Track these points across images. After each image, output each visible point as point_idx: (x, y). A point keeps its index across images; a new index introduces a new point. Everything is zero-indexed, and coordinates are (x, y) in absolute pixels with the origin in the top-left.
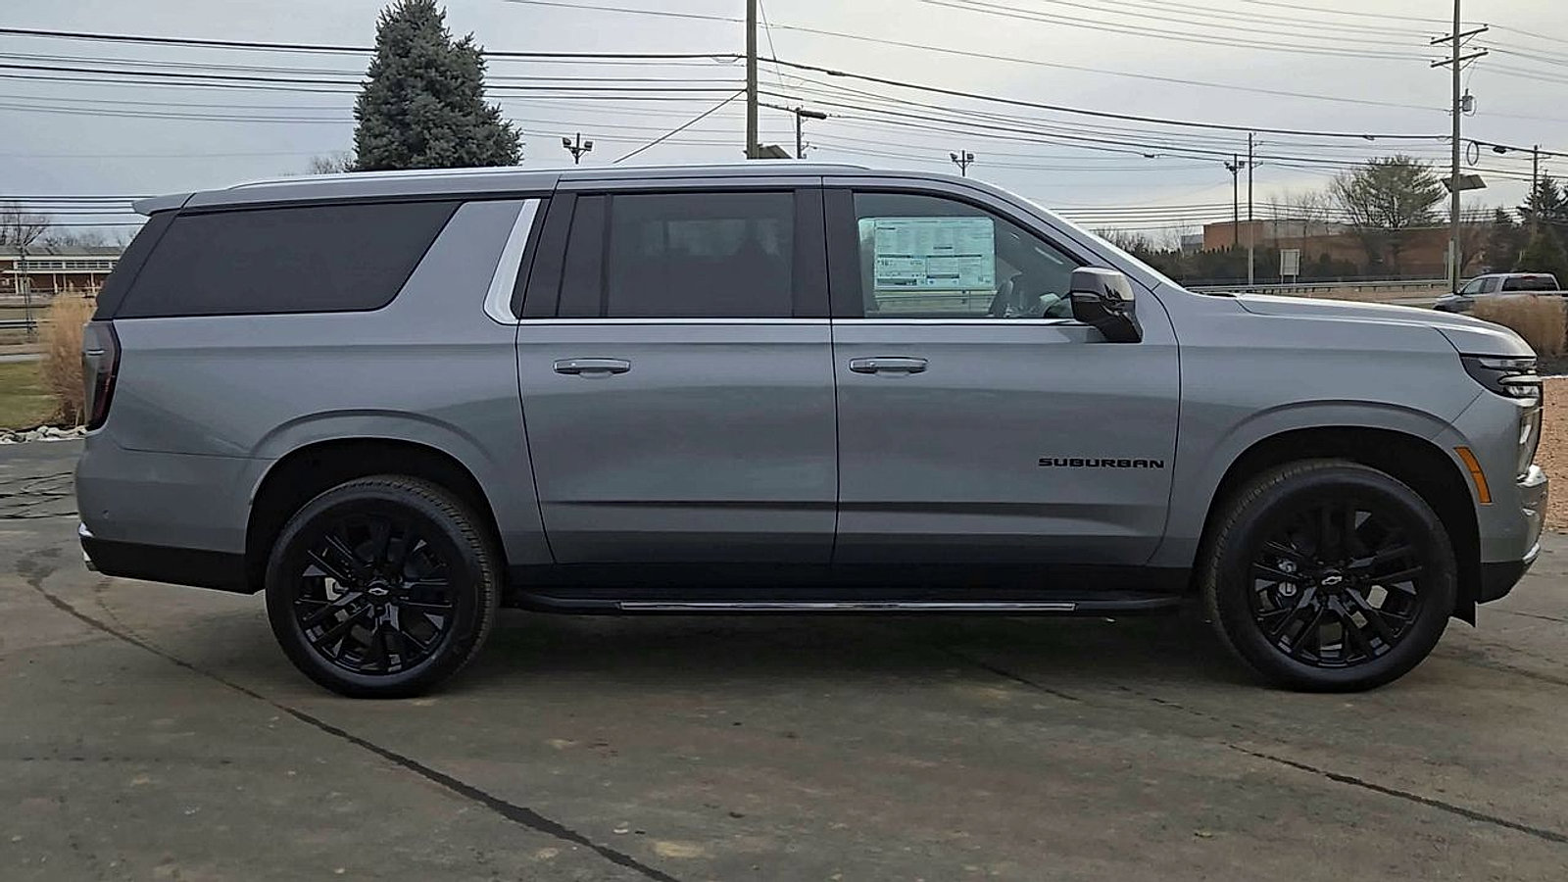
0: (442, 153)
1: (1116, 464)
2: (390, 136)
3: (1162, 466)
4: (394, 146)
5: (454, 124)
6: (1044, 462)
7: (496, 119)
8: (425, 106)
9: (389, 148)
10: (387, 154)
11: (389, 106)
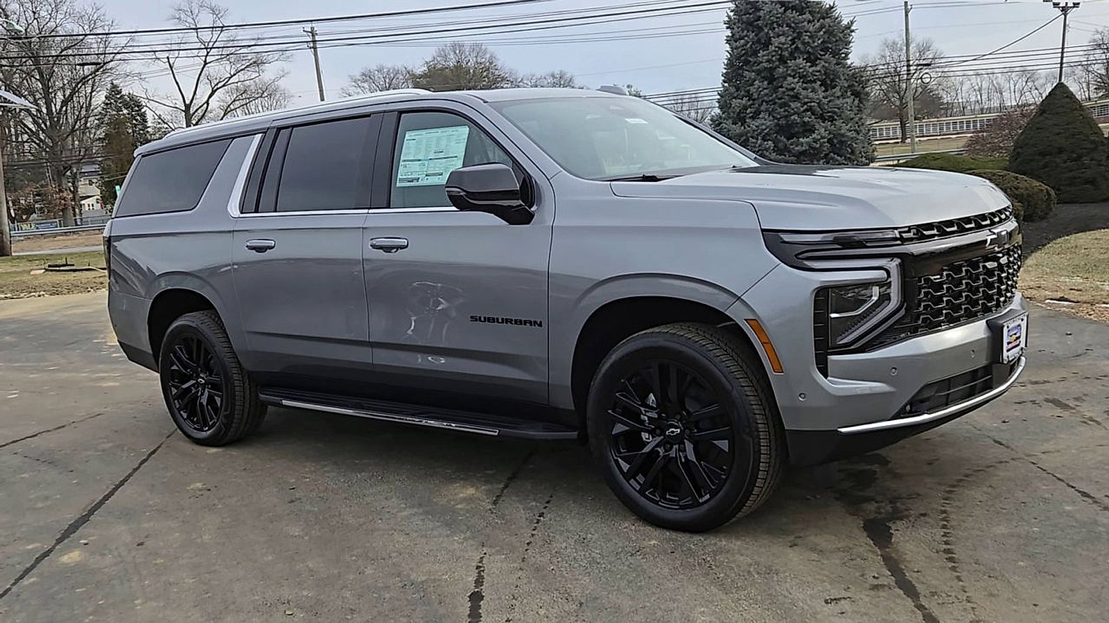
0: (781, 46)
1: (513, 322)
2: (746, 38)
3: (540, 325)
4: (748, 46)
5: (793, 22)
6: (474, 319)
7: (832, 13)
8: (770, 12)
9: (745, 47)
10: (743, 52)
11: (748, 16)
